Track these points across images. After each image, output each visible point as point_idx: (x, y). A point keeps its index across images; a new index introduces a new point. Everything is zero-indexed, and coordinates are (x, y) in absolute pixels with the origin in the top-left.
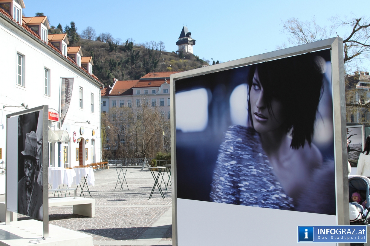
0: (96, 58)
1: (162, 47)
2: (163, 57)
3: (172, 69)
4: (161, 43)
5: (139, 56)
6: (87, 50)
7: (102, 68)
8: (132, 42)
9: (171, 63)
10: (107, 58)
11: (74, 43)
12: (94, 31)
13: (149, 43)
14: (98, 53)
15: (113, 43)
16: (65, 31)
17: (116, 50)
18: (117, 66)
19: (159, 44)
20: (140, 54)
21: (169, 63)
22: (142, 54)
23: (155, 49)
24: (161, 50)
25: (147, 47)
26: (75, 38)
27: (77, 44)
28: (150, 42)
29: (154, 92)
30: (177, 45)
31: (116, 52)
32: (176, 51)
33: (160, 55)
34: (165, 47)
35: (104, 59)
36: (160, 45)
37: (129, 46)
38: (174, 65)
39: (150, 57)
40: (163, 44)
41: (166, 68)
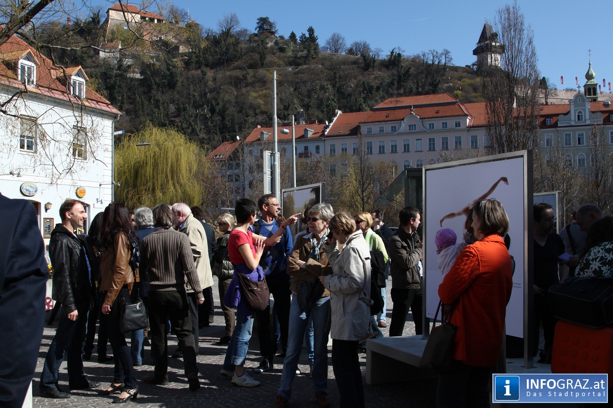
0: (343, 81)
1: (447, 59)
2: (449, 74)
3: (462, 94)
4: (447, 53)
5: (410, 75)
6: (328, 69)
7: (350, 95)
8: (400, 52)
9: (462, 83)
10: (359, 80)
11: (310, 58)
12: (343, 39)
13: (426, 54)
14: (346, 72)
15: (369, 55)
16: (300, 42)
17: (374, 67)
18: (374, 92)
19: (442, 54)
20: (412, 70)
21: (459, 85)
22: (414, 72)
23: (436, 63)
24: (445, 64)
25: (424, 60)
26: (312, 52)
27: (315, 60)
28: (428, 52)
29: (394, 129)
30: (474, 54)
31: (373, 70)
32: (471, 64)
33: (445, 71)
34: (452, 59)
35: (355, 81)
36: (444, 57)
37: (395, 60)
38: (466, 87)
39: (427, 76)
40: (449, 54)
41: (453, 92)
